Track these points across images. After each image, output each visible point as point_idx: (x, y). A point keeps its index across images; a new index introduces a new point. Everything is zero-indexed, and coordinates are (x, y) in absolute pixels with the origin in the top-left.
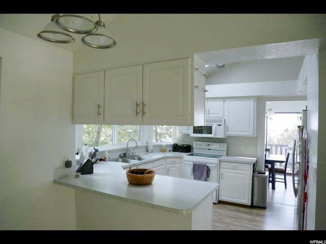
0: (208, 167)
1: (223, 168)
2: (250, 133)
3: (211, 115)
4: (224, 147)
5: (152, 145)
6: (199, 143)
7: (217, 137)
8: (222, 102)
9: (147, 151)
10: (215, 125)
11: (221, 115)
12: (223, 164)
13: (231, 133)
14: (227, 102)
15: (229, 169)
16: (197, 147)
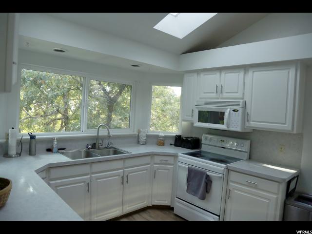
0: (208, 176)
1: (233, 182)
2: (287, 127)
3: (225, 95)
4: (246, 146)
5: (145, 135)
6: (209, 136)
7: (232, 129)
8: (241, 74)
9: (138, 142)
10: (229, 109)
11: (239, 95)
12: (233, 176)
13: (253, 124)
14: (250, 74)
15: (241, 184)
16: (207, 142)
